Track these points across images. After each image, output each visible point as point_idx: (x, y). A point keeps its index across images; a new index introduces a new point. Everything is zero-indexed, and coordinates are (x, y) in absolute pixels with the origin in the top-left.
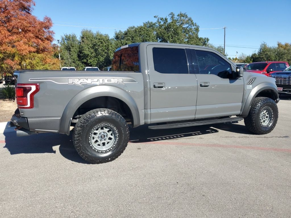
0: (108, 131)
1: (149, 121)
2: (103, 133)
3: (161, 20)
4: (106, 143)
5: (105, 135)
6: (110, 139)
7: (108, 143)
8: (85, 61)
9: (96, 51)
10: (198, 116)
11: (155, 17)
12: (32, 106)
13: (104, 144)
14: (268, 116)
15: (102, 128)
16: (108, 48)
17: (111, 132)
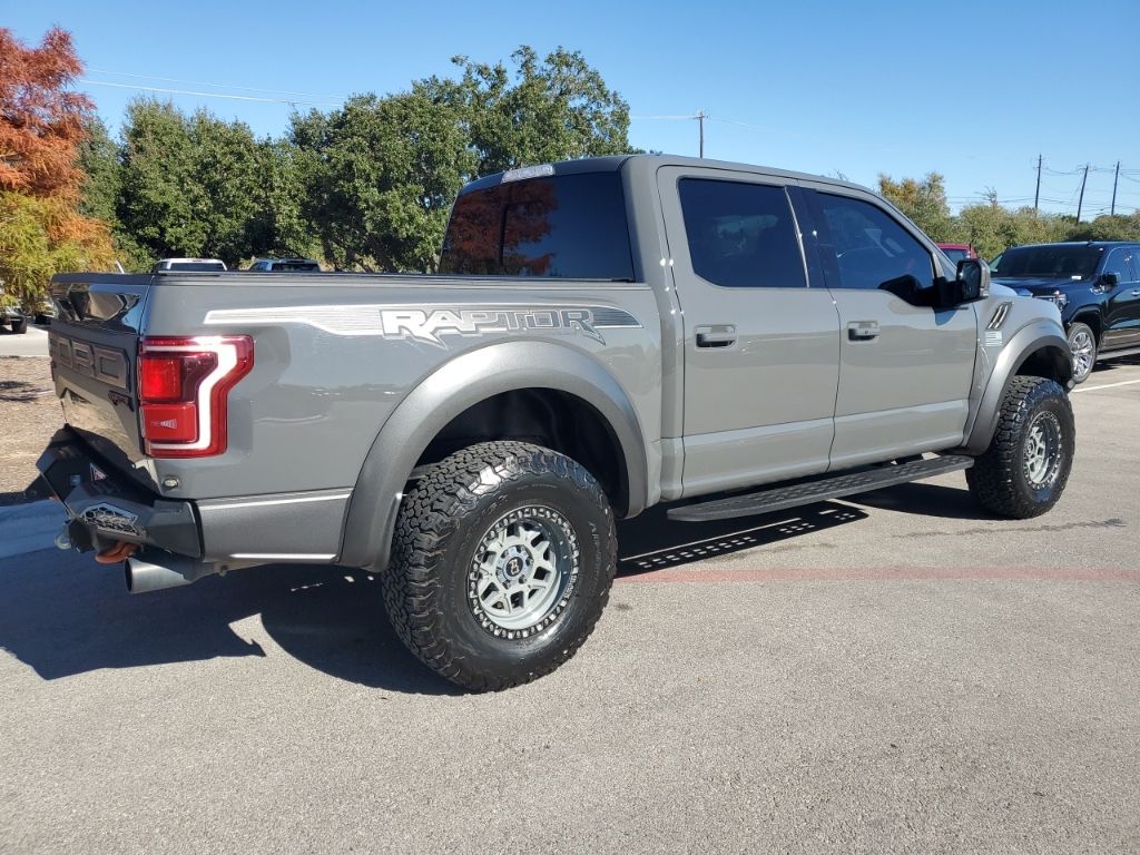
0: (535, 542)
1: (677, 489)
2: (513, 553)
3: (480, 72)
4: (526, 594)
5: (524, 556)
6: (541, 574)
7: (532, 593)
8: (152, 231)
9: (214, 192)
10: (841, 459)
11: (454, 61)
12: (219, 444)
13: (517, 600)
14: (1042, 446)
15: (512, 531)
16: (265, 181)
17: (545, 545)
